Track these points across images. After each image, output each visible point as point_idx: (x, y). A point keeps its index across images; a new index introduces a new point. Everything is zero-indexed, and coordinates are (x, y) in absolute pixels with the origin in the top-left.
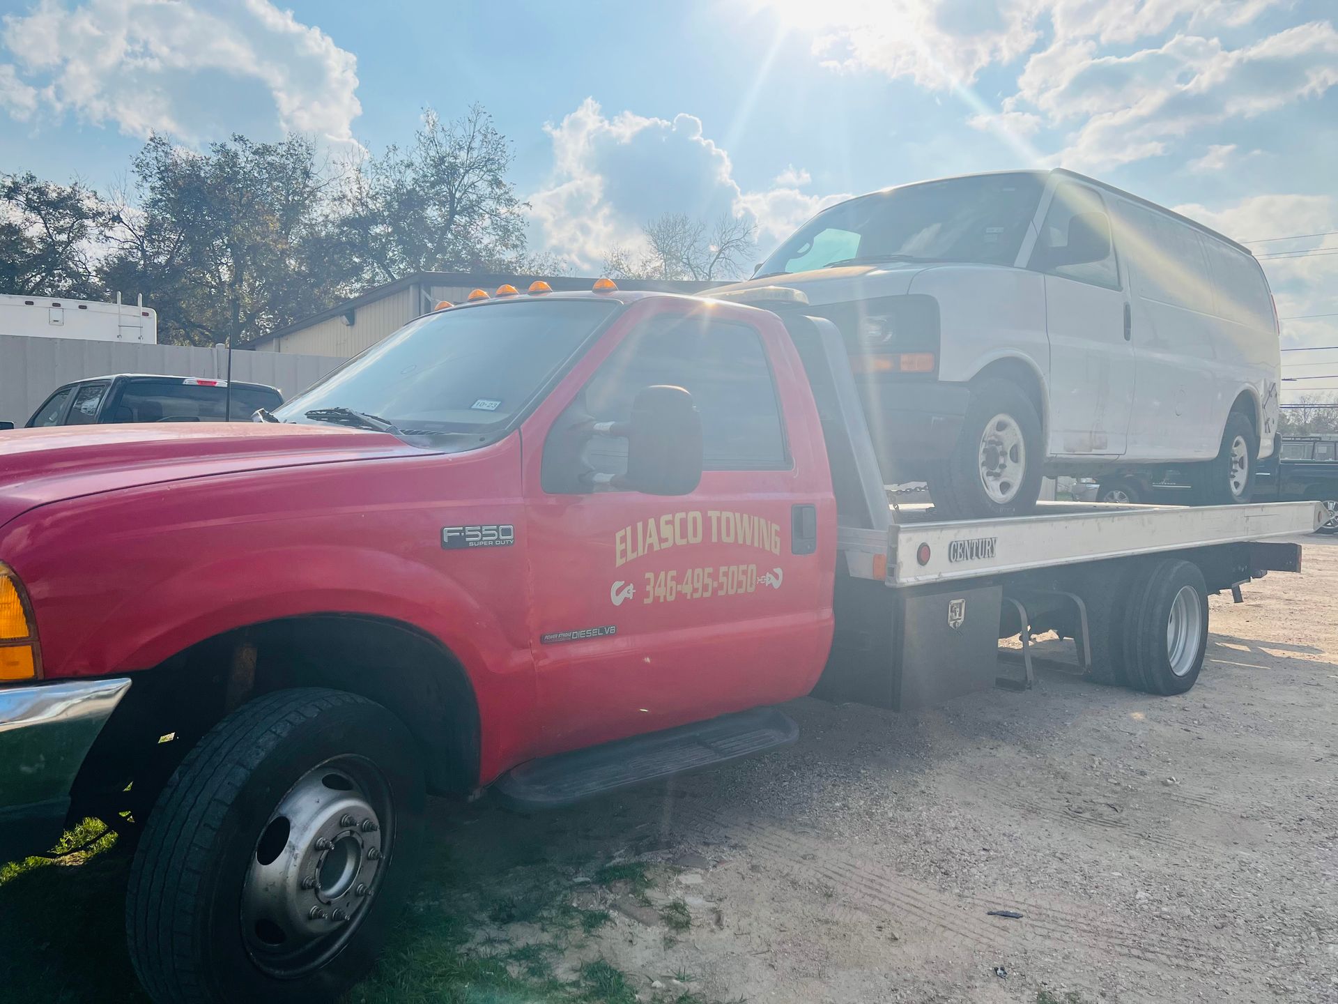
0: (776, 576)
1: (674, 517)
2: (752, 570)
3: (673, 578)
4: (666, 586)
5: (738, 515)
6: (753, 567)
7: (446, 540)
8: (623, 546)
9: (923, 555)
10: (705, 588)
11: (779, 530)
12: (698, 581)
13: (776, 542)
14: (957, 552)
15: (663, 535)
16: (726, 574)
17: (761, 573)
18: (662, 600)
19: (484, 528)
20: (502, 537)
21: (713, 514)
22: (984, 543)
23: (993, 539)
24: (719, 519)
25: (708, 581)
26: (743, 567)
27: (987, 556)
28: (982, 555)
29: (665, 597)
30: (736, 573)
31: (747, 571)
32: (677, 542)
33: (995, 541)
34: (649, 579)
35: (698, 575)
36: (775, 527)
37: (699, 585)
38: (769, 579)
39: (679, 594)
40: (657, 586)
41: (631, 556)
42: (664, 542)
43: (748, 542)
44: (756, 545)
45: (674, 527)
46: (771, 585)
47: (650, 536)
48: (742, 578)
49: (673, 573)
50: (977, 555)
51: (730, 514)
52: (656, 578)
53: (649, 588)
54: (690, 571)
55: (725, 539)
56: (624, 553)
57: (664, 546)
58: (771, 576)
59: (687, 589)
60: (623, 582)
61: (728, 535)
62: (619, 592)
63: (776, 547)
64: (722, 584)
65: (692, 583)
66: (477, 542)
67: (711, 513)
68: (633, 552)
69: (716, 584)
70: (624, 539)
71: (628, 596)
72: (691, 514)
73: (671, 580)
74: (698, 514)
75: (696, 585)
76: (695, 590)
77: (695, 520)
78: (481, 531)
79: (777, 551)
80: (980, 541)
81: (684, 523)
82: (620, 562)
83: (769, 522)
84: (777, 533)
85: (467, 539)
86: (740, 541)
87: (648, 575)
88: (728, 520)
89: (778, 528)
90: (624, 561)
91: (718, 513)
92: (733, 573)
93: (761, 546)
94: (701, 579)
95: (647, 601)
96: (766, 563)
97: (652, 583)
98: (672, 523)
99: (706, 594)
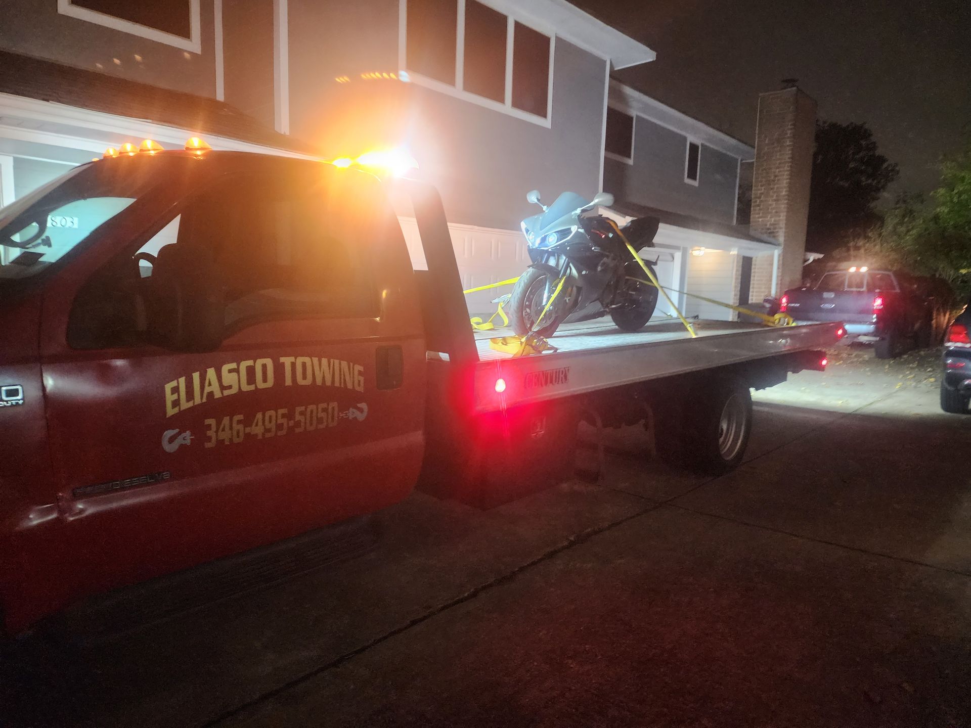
0: (361, 410)
1: (238, 366)
2: (333, 408)
3: (239, 422)
4: (231, 428)
5: (315, 360)
6: (334, 405)
8: (175, 396)
10: (279, 427)
11: (362, 370)
12: (270, 422)
13: (359, 381)
15: (225, 383)
16: (302, 413)
17: (343, 408)
18: (227, 443)
21: (287, 361)
22: (557, 372)
23: (567, 369)
24: (293, 365)
25: (284, 421)
26: (324, 405)
27: (560, 382)
28: (556, 382)
29: (231, 440)
30: (315, 411)
31: (328, 409)
32: (243, 388)
33: (568, 370)
34: (210, 425)
35: (270, 417)
36: (358, 368)
37: (273, 426)
38: (352, 413)
39: (248, 435)
40: (221, 428)
41: (185, 405)
42: (226, 390)
43: (328, 383)
44: (337, 384)
45: (239, 374)
46: (355, 418)
47: (210, 384)
48: (323, 415)
49: (241, 417)
50: (551, 382)
51: (307, 360)
52: (219, 423)
53: (211, 433)
54: (259, 416)
55: (300, 381)
56: (176, 403)
57: (227, 393)
58: (354, 410)
59: (257, 430)
60: (177, 430)
61: (304, 377)
62: (172, 440)
63: (359, 385)
64: (299, 422)
65: (264, 424)
67: (282, 359)
68: (188, 400)
69: (291, 423)
70: (175, 390)
71: (184, 442)
72: (260, 362)
73: (238, 424)
74: (268, 362)
75: (268, 425)
76: (269, 430)
77: (264, 367)
79: (360, 389)
80: (554, 372)
81: (251, 371)
82: (171, 411)
83: (351, 364)
84: (360, 373)
86: (319, 382)
87: (208, 421)
88: (304, 365)
89: (361, 368)
90: (176, 410)
91: (292, 359)
92: (312, 412)
93: (342, 386)
94: (274, 418)
95: (208, 445)
96: (347, 398)
97: (214, 428)
98: (237, 371)
99: (279, 433)
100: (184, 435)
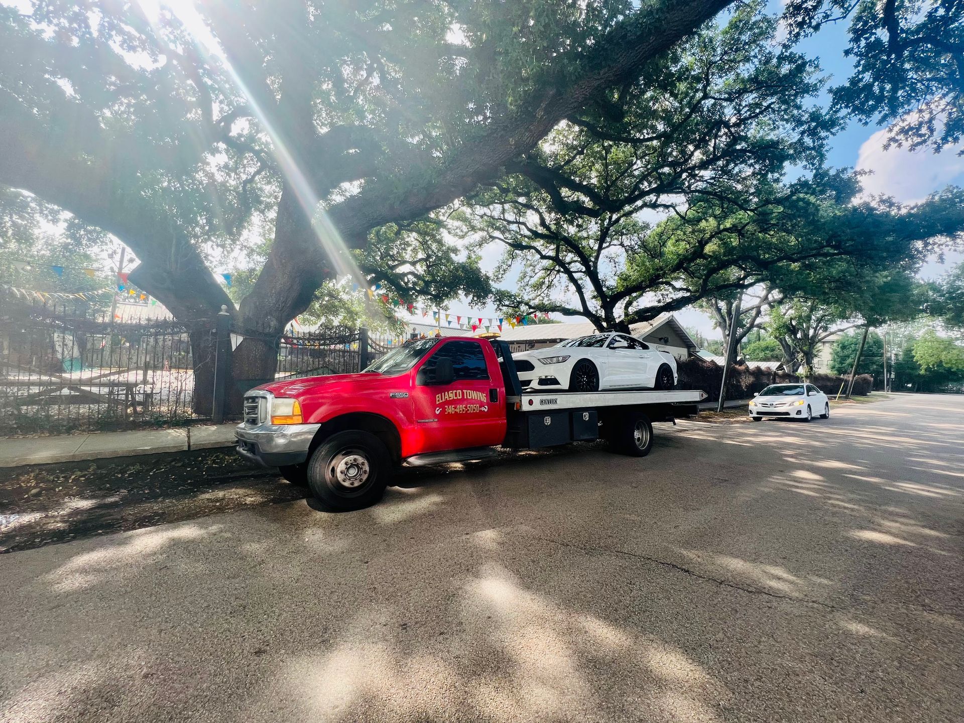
0: (486, 408)
2: (478, 406)
3: (453, 407)
4: (451, 409)
5: (473, 391)
7: (391, 396)
9: (531, 402)
10: (463, 410)
14: (542, 402)
16: (470, 407)
17: (480, 407)
18: (450, 413)
19: (401, 394)
20: (405, 396)
21: (465, 391)
22: (553, 400)
23: (557, 399)
27: (553, 404)
35: (461, 407)
38: (483, 409)
39: (455, 412)
42: (450, 398)
44: (479, 399)
47: (446, 396)
48: (475, 408)
50: (551, 404)
54: (458, 407)
59: (458, 410)
60: (439, 408)
61: (470, 396)
62: (437, 410)
64: (468, 409)
66: (399, 397)
68: (441, 400)
70: (439, 397)
71: (440, 412)
72: (458, 391)
76: (460, 411)
79: (485, 401)
80: (551, 400)
81: (456, 393)
83: (482, 393)
84: (485, 397)
85: (396, 396)
86: (474, 398)
88: (470, 392)
90: (439, 402)
95: (446, 413)
96: (482, 405)
97: (447, 408)
98: (453, 393)
100: (440, 410)
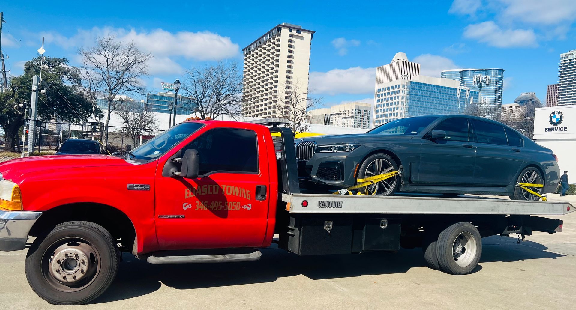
0: (249, 207)
1: (208, 186)
2: (238, 204)
5: (233, 187)
6: (239, 203)
7: (128, 187)
8: (188, 193)
9: (305, 204)
10: (219, 207)
12: (216, 205)
13: (249, 196)
14: (321, 204)
15: (203, 191)
16: (227, 204)
17: (241, 205)
18: (202, 210)
19: (140, 185)
20: (145, 187)
23: (341, 201)
24: (226, 188)
25: (221, 206)
27: (337, 206)
28: (334, 206)
31: (236, 204)
32: (208, 193)
35: (216, 204)
36: (248, 191)
37: (217, 207)
38: (245, 207)
39: (209, 208)
40: (200, 205)
41: (190, 196)
43: (237, 195)
44: (240, 196)
45: (207, 189)
46: (247, 209)
47: (198, 191)
48: (235, 206)
51: (231, 187)
52: (200, 203)
53: (197, 206)
54: (213, 202)
56: (188, 195)
57: (203, 194)
59: (212, 207)
60: (187, 203)
61: (229, 192)
62: (185, 206)
64: (226, 207)
65: (214, 205)
66: (137, 188)
67: (222, 186)
68: (192, 195)
69: (223, 207)
72: (215, 186)
73: (206, 204)
74: (217, 186)
75: (215, 206)
76: (216, 208)
78: (139, 185)
79: (249, 199)
81: (211, 188)
82: (186, 197)
83: (246, 189)
84: (249, 193)
85: (135, 187)
86: (234, 194)
87: (197, 202)
88: (229, 188)
89: (250, 192)
90: (188, 197)
91: (226, 186)
92: (231, 204)
93: (242, 197)
94: (217, 205)
95: (196, 209)
96: (244, 202)
97: (198, 204)
98: (207, 188)
99: (219, 210)
100: (189, 205)
